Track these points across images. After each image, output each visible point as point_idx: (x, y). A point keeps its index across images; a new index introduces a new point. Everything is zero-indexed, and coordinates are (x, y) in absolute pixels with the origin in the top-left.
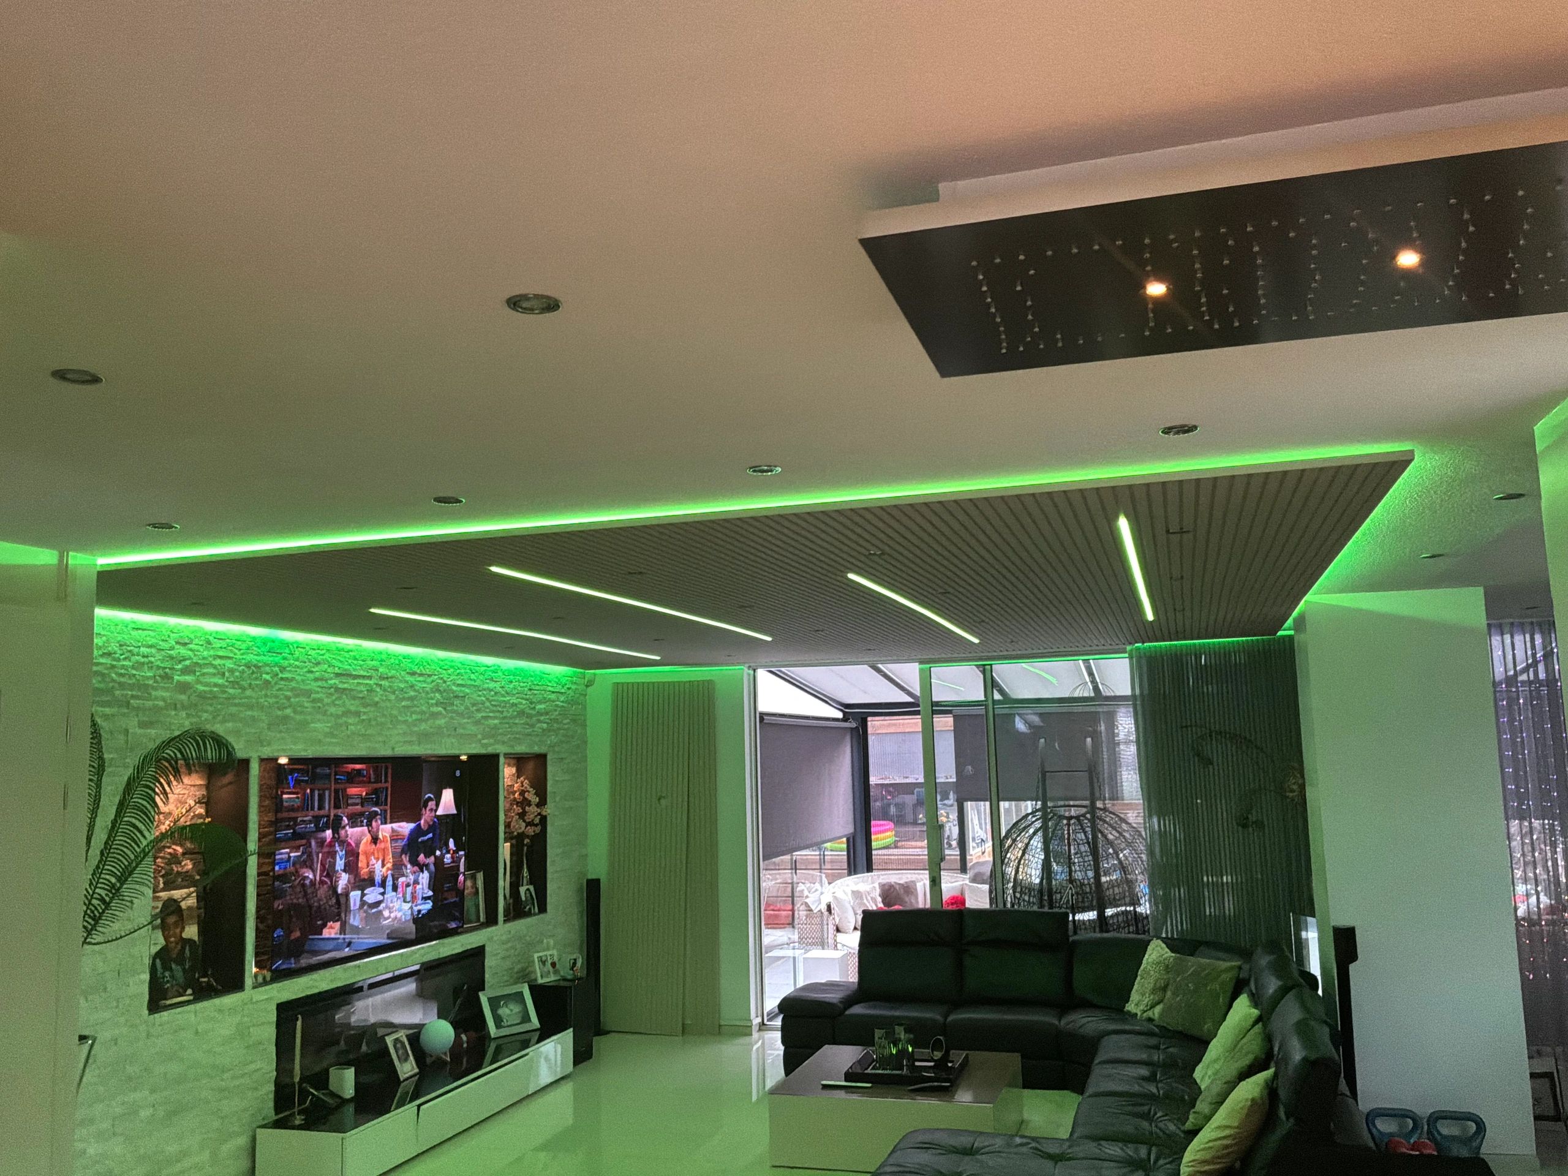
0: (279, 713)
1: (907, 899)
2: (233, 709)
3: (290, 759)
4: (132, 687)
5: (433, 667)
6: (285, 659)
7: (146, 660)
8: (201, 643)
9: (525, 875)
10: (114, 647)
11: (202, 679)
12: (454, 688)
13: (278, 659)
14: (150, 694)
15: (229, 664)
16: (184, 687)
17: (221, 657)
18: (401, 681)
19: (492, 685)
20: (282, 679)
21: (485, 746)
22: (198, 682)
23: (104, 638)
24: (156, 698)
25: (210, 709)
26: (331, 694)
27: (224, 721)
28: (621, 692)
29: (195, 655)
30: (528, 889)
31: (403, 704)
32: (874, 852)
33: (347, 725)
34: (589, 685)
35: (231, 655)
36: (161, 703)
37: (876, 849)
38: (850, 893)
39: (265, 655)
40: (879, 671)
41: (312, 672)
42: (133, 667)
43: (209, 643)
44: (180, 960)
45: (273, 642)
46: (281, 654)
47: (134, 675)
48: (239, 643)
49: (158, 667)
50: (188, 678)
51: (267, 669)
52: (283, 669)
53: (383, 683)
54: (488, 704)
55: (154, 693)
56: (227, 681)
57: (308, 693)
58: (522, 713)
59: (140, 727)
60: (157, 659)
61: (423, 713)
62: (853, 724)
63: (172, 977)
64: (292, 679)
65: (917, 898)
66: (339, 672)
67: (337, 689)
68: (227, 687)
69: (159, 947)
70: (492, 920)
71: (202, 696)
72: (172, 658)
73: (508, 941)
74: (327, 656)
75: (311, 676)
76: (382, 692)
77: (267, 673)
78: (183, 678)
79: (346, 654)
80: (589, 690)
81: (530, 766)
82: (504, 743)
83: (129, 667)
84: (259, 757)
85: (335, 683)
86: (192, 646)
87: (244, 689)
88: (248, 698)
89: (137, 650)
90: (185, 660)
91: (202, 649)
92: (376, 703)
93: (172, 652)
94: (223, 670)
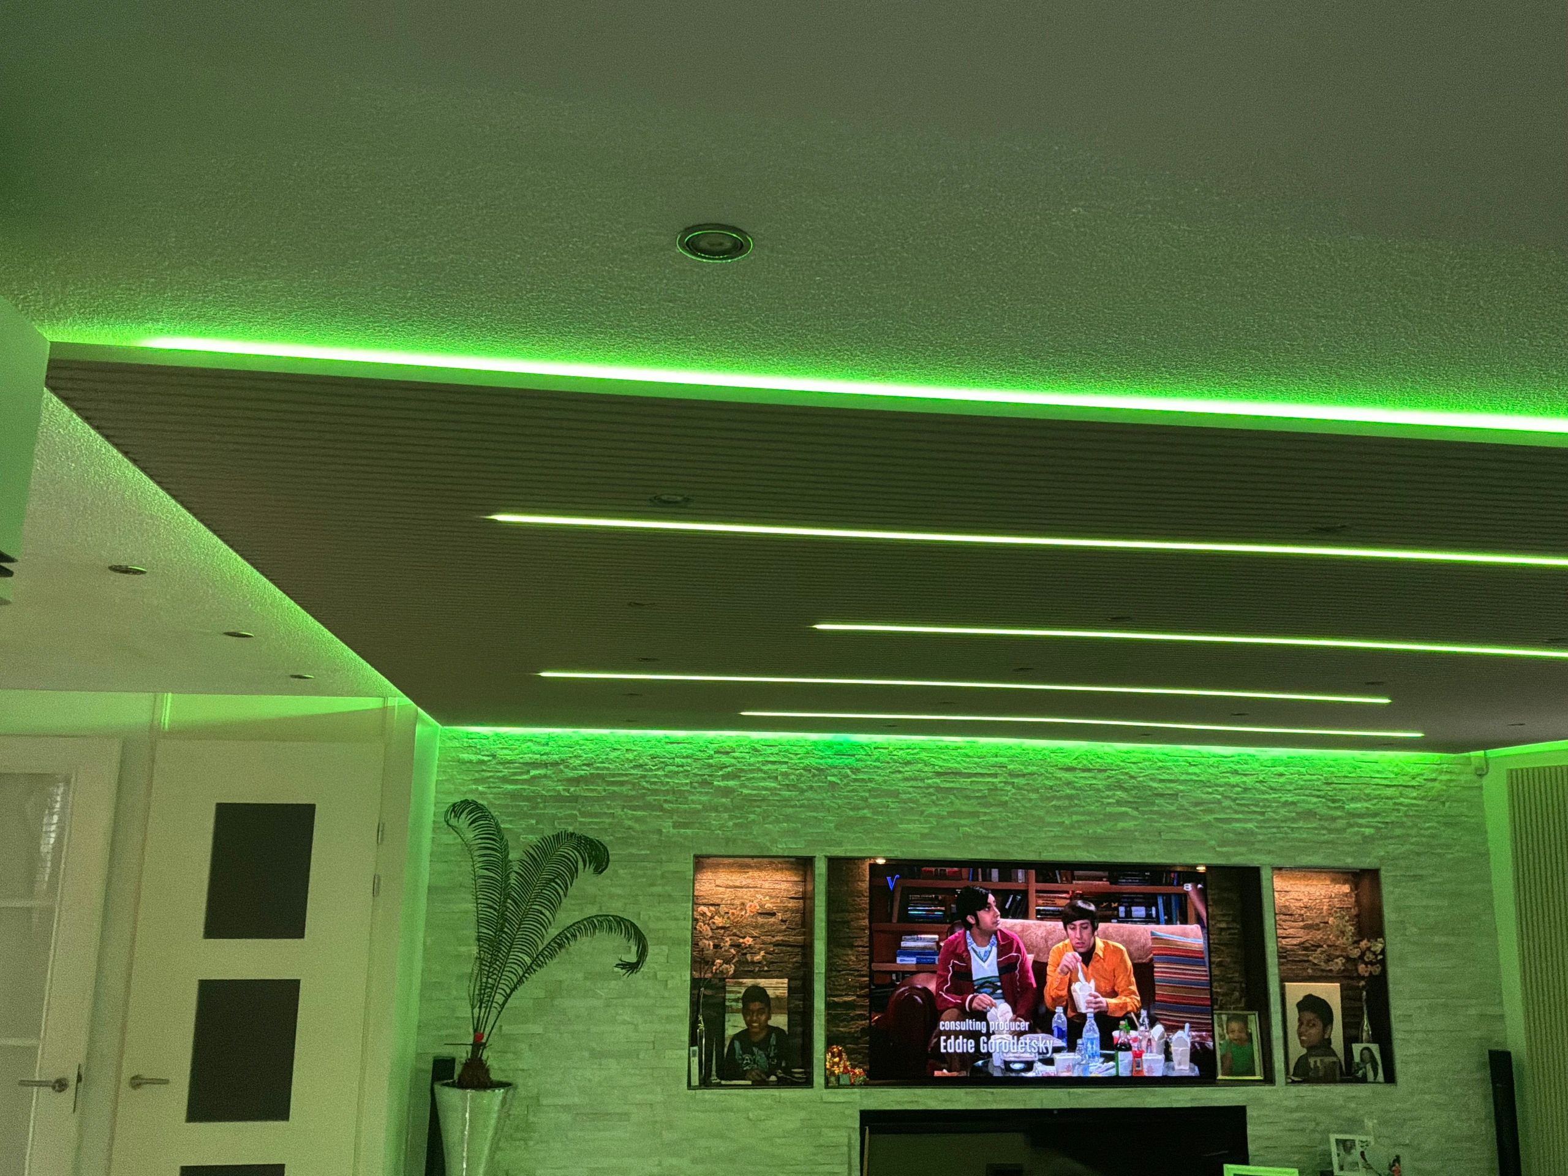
0: (852, 813)
2: (790, 810)
3: (888, 859)
4: (667, 792)
5: (1109, 761)
6: (858, 760)
7: (681, 769)
8: (746, 751)
10: (645, 759)
11: (747, 783)
12: (1155, 785)
13: (851, 761)
14: (686, 798)
15: (784, 768)
16: (727, 792)
17: (773, 763)
18: (1047, 778)
19: (1234, 780)
20: (856, 780)
21: (1226, 855)
22: (743, 786)
23: (635, 753)
24: (693, 802)
25: (758, 810)
26: (930, 794)
27: (777, 821)
29: (739, 762)
31: (1054, 803)
33: (958, 827)
34: (1481, 773)
35: (786, 760)
36: (700, 807)
39: (831, 758)
41: (900, 772)
42: (666, 776)
43: (756, 750)
44: (764, 1045)
45: (841, 745)
46: (854, 755)
47: (668, 783)
48: (795, 748)
49: (696, 775)
50: (731, 783)
51: (835, 771)
52: (856, 771)
53: (1016, 780)
54: (1226, 803)
55: (690, 797)
56: (780, 785)
57: (895, 794)
58: (1310, 814)
59: (674, 827)
60: (694, 768)
61: (1090, 813)
64: (870, 780)
66: (939, 770)
67: (939, 789)
68: (780, 790)
70: (1269, 1079)
71: (749, 799)
72: (710, 766)
73: (1298, 1109)
74: (923, 755)
75: (900, 776)
76: (1014, 791)
77: (834, 775)
78: (721, 784)
79: (955, 753)
80: (1485, 781)
81: (1366, 883)
82: (1270, 852)
83: (662, 776)
84: (826, 857)
85: (936, 783)
86: (736, 754)
87: (802, 791)
88: (809, 799)
89: (671, 761)
90: (726, 767)
91: (747, 756)
92: (1006, 803)
93: (711, 761)
94: (775, 775)
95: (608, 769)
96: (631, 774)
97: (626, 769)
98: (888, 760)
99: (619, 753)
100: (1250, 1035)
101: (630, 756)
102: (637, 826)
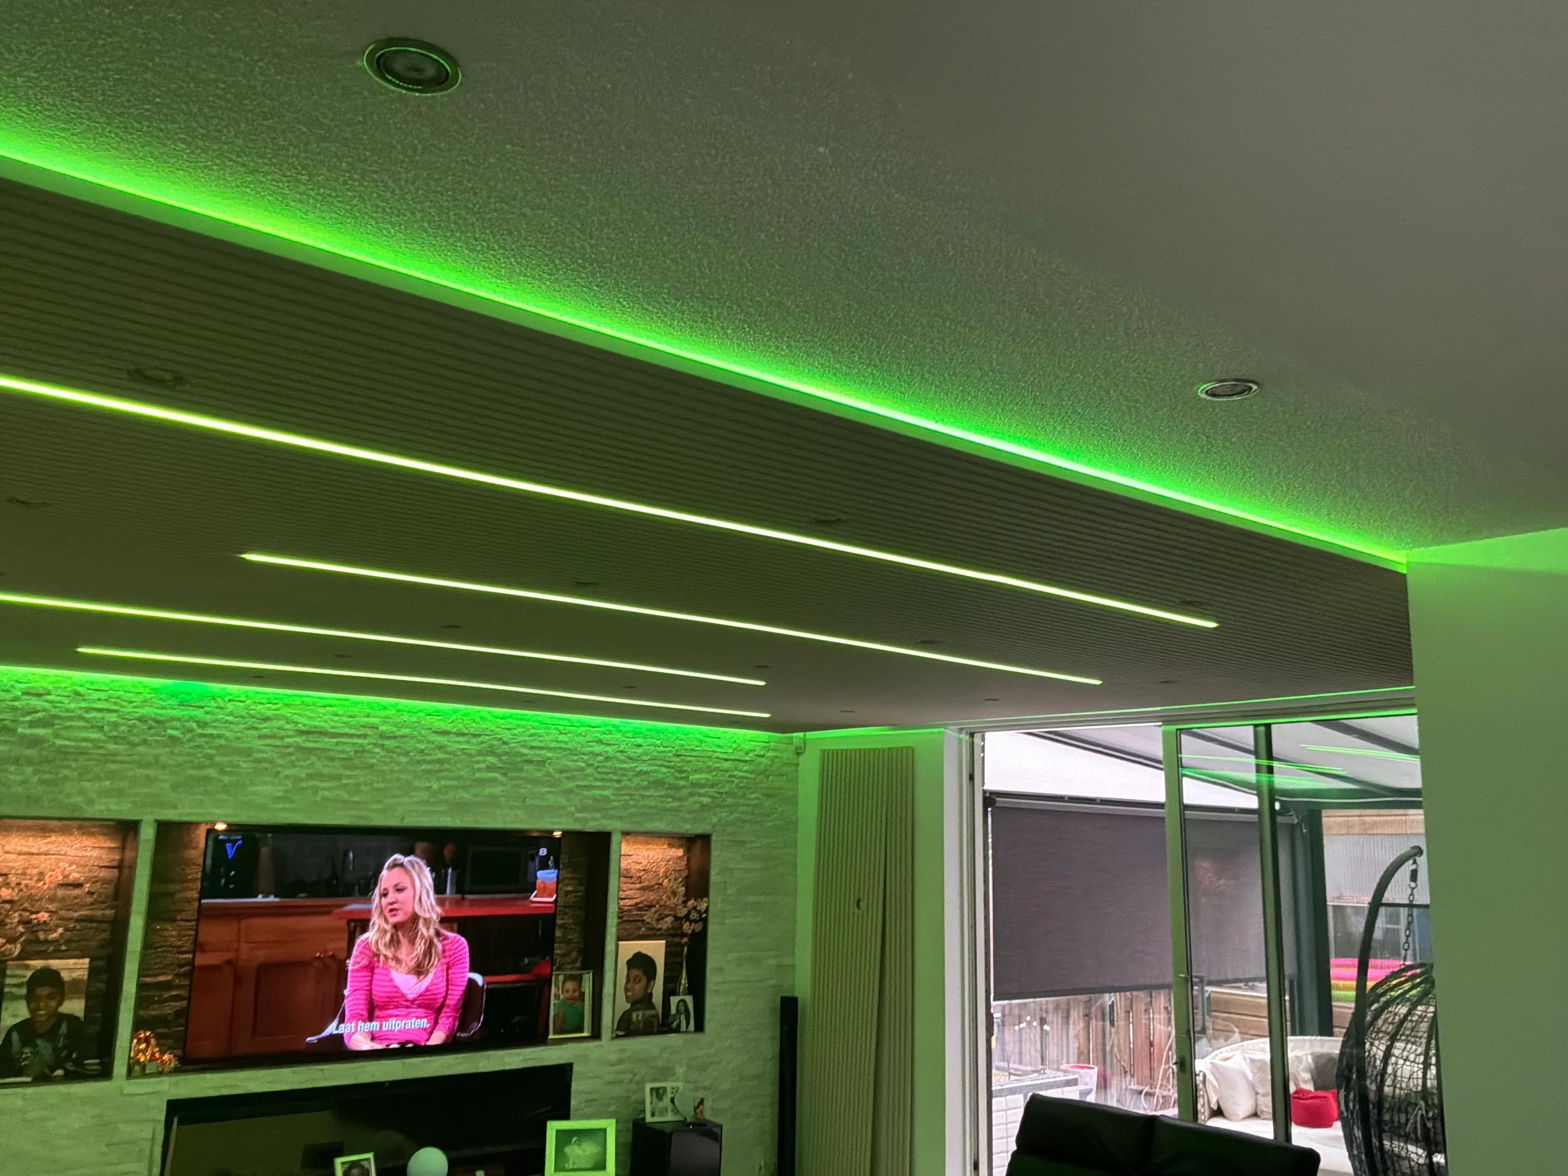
0: (192, 772)
2: (113, 767)
3: (229, 825)
5: (484, 726)
6: (207, 713)
8: (66, 694)
9: (683, 981)
11: (63, 733)
12: (525, 751)
13: (199, 713)
15: (113, 717)
16: (35, 742)
17: (100, 710)
18: (420, 741)
19: (598, 749)
20: (202, 735)
21: (586, 820)
22: (57, 736)
25: (74, 765)
26: (291, 754)
27: (98, 778)
28: (831, 760)
29: (54, 707)
31: (423, 767)
33: (316, 790)
34: (799, 752)
35: (117, 708)
39: (174, 709)
41: (256, 729)
43: (77, 694)
44: (51, 1035)
45: (190, 694)
46: (203, 707)
48: (130, 695)
50: (40, 731)
51: (175, 723)
52: (202, 724)
53: (386, 742)
54: (589, 771)
56: (105, 735)
57: (247, 753)
58: (658, 783)
61: (459, 778)
63: (36, 1054)
64: (219, 736)
66: (304, 729)
67: (299, 748)
68: (104, 742)
69: (18, 1020)
70: (596, 1035)
71: (63, 752)
72: (15, 709)
73: (620, 1061)
74: (286, 711)
75: (254, 733)
76: (382, 753)
77: (176, 729)
78: (28, 731)
79: (321, 710)
80: (801, 758)
81: (698, 847)
82: (621, 818)
84: (156, 820)
85: (297, 742)
86: (52, 698)
87: (133, 745)
88: (141, 755)
90: (38, 712)
91: (66, 700)
92: (372, 766)
93: (16, 703)
94: (100, 724)
98: (244, 713)
100: (582, 995)
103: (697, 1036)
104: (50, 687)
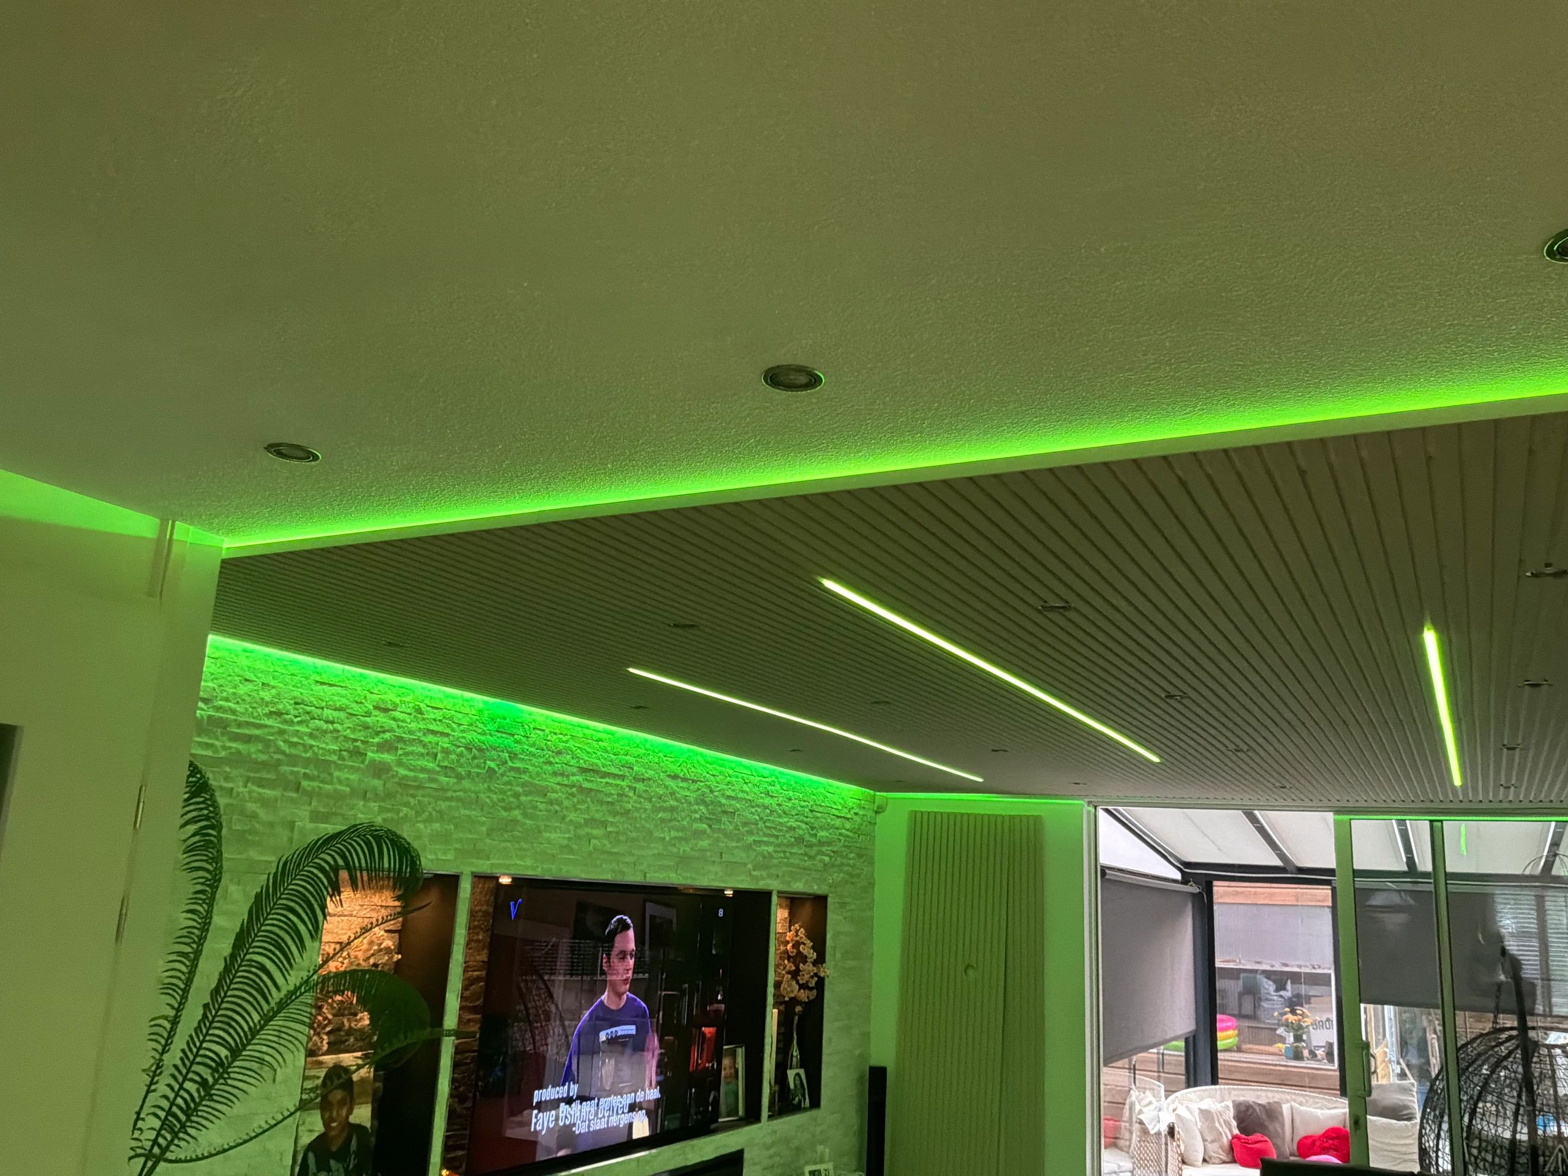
0: (505, 814)
1: (1271, 1127)
3: (514, 879)
4: (307, 762)
5: (699, 771)
6: (517, 742)
7: (330, 727)
8: (409, 711)
9: (795, 1054)
10: (285, 705)
11: (405, 760)
12: (723, 801)
13: (509, 741)
14: (331, 774)
15: (444, 743)
16: (380, 770)
17: (435, 733)
18: (659, 786)
19: (767, 801)
20: (512, 769)
21: (757, 879)
22: (400, 763)
23: (274, 691)
24: (339, 781)
25: (412, 802)
26: (573, 795)
27: (429, 820)
28: (919, 822)
29: (398, 727)
30: (798, 1075)
31: (660, 815)
32: (1220, 1056)
33: (589, 838)
34: (879, 810)
35: (447, 731)
36: (345, 789)
37: (1222, 1051)
38: (1197, 1112)
39: (492, 735)
40: (1254, 820)
41: (551, 763)
43: (419, 711)
45: (504, 717)
46: (513, 735)
47: (311, 747)
48: (460, 716)
49: (346, 738)
50: (387, 757)
51: (494, 754)
52: (514, 756)
53: (638, 786)
54: (761, 825)
55: (336, 774)
56: (438, 766)
57: (543, 792)
58: (800, 840)
59: (312, 820)
60: (345, 728)
61: (683, 829)
62: (1193, 889)
64: (525, 771)
65: (1283, 1126)
66: (584, 766)
67: (581, 789)
68: (438, 774)
69: (316, 1134)
70: (752, 1116)
71: (404, 784)
72: (366, 727)
73: (773, 1144)
74: (571, 744)
75: (549, 768)
76: (635, 798)
77: (493, 760)
78: (378, 757)
79: (594, 744)
80: (879, 818)
81: (806, 911)
82: (779, 878)
83: (305, 734)
84: (472, 873)
85: (578, 781)
86: (396, 714)
87: (460, 778)
88: (465, 791)
89: (319, 711)
90: (384, 732)
91: (408, 718)
92: (628, 812)
93: (368, 719)
94: (435, 751)
95: (234, 712)
96: (266, 726)
97: (259, 717)
98: (543, 745)
99: (250, 686)
100: (737, 1071)
101: (266, 695)
102: (262, 813)
103: (814, 1113)
104: (397, 700)
